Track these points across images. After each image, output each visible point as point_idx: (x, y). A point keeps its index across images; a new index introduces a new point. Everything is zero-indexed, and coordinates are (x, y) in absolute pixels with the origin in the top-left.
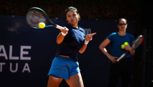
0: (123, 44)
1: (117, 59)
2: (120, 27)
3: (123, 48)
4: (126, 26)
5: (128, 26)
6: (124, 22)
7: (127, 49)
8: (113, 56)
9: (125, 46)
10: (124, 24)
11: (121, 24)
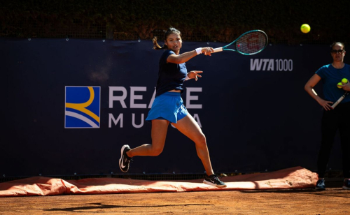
0: (340, 81)
1: (332, 105)
2: (334, 56)
3: (340, 87)
4: (344, 55)
5: (346, 54)
6: (340, 47)
7: (345, 89)
8: (326, 100)
9: (343, 83)
10: (341, 51)
11: (336, 51)
